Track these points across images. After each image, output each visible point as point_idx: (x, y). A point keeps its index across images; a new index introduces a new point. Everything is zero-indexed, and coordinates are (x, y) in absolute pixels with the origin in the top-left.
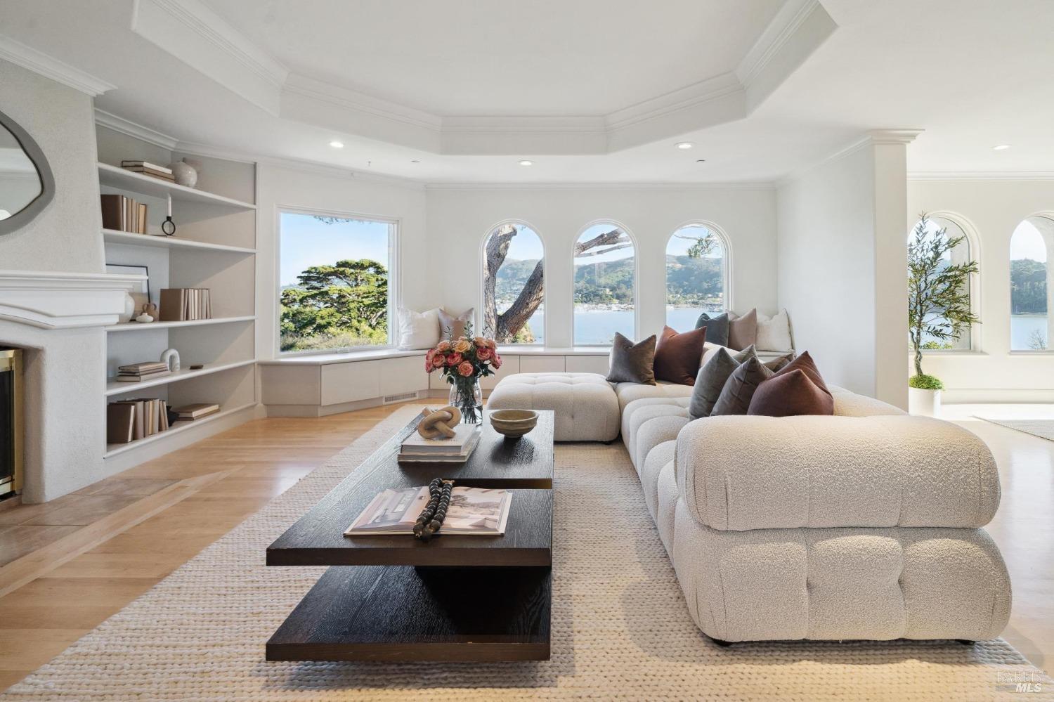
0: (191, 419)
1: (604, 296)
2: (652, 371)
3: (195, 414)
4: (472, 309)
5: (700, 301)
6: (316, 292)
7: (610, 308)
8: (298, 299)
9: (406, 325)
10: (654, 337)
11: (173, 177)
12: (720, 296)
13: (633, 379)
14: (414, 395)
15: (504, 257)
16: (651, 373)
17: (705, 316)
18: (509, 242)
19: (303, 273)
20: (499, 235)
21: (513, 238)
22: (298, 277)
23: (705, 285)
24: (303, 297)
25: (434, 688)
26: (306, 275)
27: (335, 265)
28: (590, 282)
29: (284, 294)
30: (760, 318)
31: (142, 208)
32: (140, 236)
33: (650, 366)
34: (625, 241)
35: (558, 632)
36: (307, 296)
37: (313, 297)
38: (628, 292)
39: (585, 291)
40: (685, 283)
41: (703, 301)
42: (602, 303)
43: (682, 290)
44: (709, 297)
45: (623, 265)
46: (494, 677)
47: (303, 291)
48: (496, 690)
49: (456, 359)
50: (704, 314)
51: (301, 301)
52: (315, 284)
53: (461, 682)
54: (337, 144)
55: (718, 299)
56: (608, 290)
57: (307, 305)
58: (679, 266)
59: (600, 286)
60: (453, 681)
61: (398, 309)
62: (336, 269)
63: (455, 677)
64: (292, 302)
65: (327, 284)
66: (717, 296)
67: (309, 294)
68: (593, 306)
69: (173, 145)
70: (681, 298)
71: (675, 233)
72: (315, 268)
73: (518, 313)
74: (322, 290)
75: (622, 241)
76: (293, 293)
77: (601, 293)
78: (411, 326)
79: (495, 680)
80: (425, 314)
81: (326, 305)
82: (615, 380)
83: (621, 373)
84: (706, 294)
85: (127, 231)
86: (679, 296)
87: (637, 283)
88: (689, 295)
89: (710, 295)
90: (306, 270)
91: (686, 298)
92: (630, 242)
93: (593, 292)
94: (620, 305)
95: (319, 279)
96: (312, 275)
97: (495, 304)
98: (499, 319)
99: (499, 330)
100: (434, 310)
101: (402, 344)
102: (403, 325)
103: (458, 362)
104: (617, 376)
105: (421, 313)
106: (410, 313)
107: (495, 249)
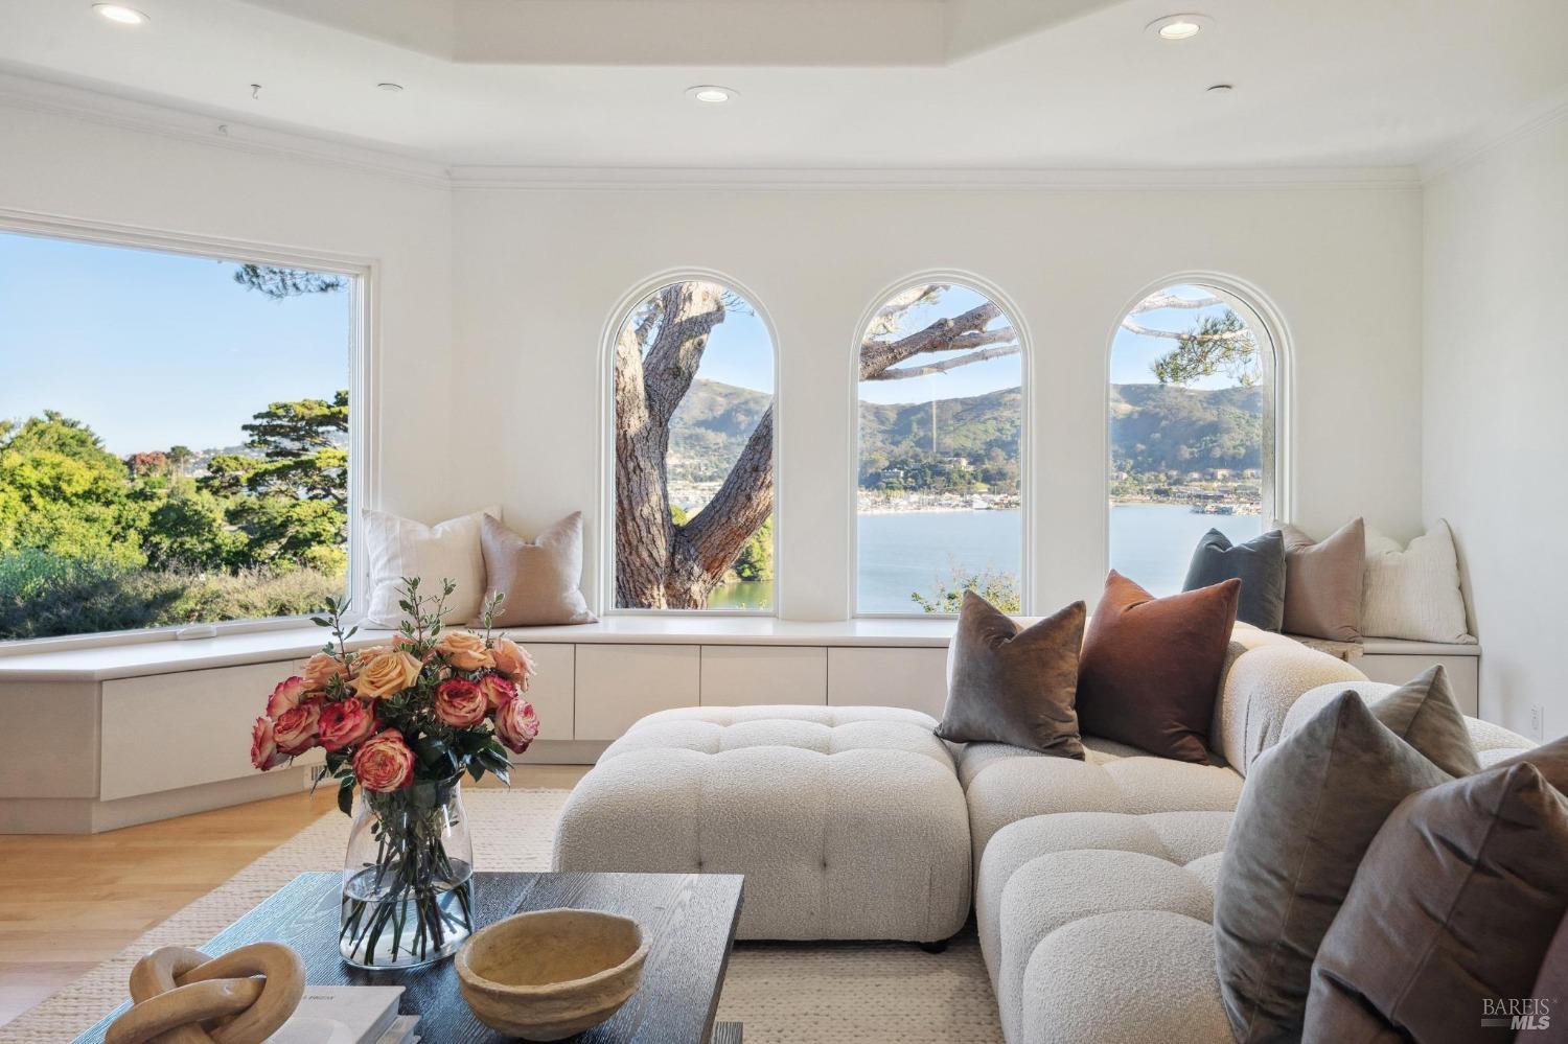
1: (955, 476)
2: (1074, 713)
4: (578, 514)
5: (1174, 489)
6: (288, 461)
7: (969, 504)
8: (244, 476)
9: (386, 559)
10: (1079, 607)
12: (1219, 477)
13: (1015, 737)
15: (690, 376)
16: (1068, 720)
17: (1217, 540)
18: (704, 337)
19: (256, 417)
20: (677, 320)
21: (715, 328)
22: (245, 428)
23: (1186, 453)
24: (256, 475)
26: (264, 422)
27: (332, 400)
28: (924, 443)
29: (211, 466)
30: (1376, 544)
33: (1066, 695)
34: (1001, 339)
36: (266, 472)
37: (282, 473)
38: (1010, 468)
39: (913, 464)
40: (1141, 447)
41: (1181, 488)
42: (950, 492)
43: (1131, 462)
44: (1195, 480)
45: (1000, 404)
47: (258, 459)
49: (349, 724)
50: (1214, 532)
51: (253, 483)
52: (287, 444)
55: (1215, 484)
56: (964, 462)
57: (267, 494)
58: (1125, 408)
59: (945, 454)
61: (364, 512)
62: (336, 409)
64: (231, 485)
65: (314, 445)
66: (1213, 477)
67: (271, 467)
68: (932, 497)
70: (1131, 480)
71: (1127, 321)
72: (285, 406)
73: (723, 520)
74: (304, 458)
75: (993, 338)
76: (233, 464)
77: (948, 467)
78: (400, 561)
80: (440, 529)
81: (311, 494)
82: (960, 737)
83: (977, 715)
84: (1186, 471)
86: (1125, 476)
87: (1029, 446)
88: (1147, 475)
89: (1196, 475)
90: (265, 410)
91: (1140, 482)
92: (1015, 342)
93: (930, 467)
94: (991, 496)
95: (292, 432)
96: (279, 422)
97: (665, 496)
98: (676, 535)
99: (676, 563)
100: (468, 517)
101: (375, 613)
102: (377, 559)
103: (356, 734)
104: (967, 724)
105: (431, 526)
106: (398, 526)
107: (665, 356)
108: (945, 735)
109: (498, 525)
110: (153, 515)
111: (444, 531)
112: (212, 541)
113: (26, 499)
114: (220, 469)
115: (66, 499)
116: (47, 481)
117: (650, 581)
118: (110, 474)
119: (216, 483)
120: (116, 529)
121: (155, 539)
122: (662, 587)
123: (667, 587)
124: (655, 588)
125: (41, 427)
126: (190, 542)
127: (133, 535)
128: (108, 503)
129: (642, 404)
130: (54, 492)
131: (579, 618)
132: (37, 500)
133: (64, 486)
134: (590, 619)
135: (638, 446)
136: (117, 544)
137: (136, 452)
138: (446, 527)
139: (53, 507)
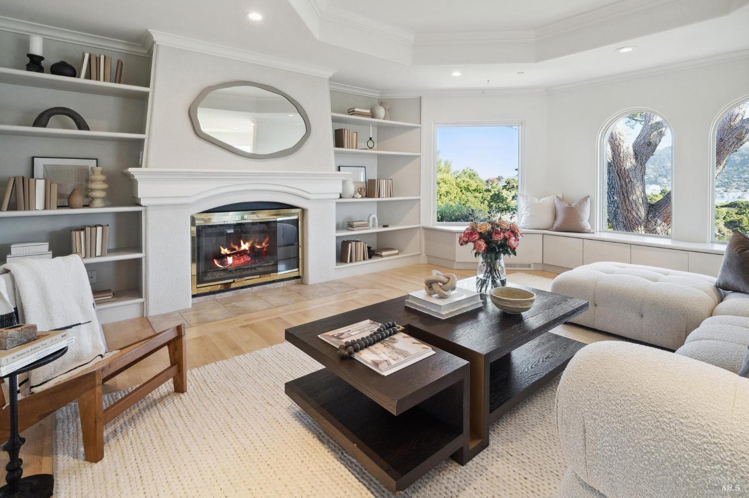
0: (381, 256)
3: (384, 253)
4: (589, 196)
11: (371, 114)
14: (529, 266)
15: (656, 145)
20: (650, 124)
25: (341, 463)
29: (506, 182)
31: (355, 134)
32: (354, 150)
35: (446, 488)
46: (376, 484)
48: (369, 492)
49: (474, 236)
53: (357, 471)
54: (456, 74)
60: (354, 467)
63: (357, 466)
64: (512, 188)
69: (378, 95)
76: (512, 181)
78: (529, 209)
79: (374, 485)
83: (731, 279)
85: (347, 148)
97: (644, 192)
98: (649, 207)
99: (649, 218)
100: (551, 197)
101: (522, 223)
102: (523, 208)
103: (475, 239)
104: (726, 283)
105: (540, 199)
106: (529, 198)
107: (644, 138)
108: (718, 287)
109: (561, 200)
110: (491, 196)
111: (543, 201)
112: (507, 205)
113: (461, 191)
114: (509, 183)
115: (470, 191)
116: (466, 186)
117: (637, 224)
118: (481, 184)
119: (508, 187)
120: (482, 200)
121: (492, 204)
122: (642, 227)
123: (645, 227)
124: (639, 227)
125: (465, 171)
126: (501, 205)
127: (486, 202)
128: (480, 193)
129: (632, 157)
130: (467, 189)
131: (587, 231)
132: (464, 191)
133: (470, 187)
134: (591, 232)
135: (630, 173)
136: (482, 205)
137: (489, 178)
138: (544, 200)
139: (467, 193)
